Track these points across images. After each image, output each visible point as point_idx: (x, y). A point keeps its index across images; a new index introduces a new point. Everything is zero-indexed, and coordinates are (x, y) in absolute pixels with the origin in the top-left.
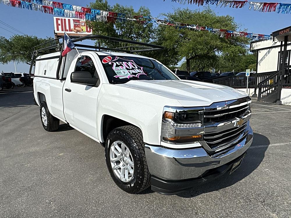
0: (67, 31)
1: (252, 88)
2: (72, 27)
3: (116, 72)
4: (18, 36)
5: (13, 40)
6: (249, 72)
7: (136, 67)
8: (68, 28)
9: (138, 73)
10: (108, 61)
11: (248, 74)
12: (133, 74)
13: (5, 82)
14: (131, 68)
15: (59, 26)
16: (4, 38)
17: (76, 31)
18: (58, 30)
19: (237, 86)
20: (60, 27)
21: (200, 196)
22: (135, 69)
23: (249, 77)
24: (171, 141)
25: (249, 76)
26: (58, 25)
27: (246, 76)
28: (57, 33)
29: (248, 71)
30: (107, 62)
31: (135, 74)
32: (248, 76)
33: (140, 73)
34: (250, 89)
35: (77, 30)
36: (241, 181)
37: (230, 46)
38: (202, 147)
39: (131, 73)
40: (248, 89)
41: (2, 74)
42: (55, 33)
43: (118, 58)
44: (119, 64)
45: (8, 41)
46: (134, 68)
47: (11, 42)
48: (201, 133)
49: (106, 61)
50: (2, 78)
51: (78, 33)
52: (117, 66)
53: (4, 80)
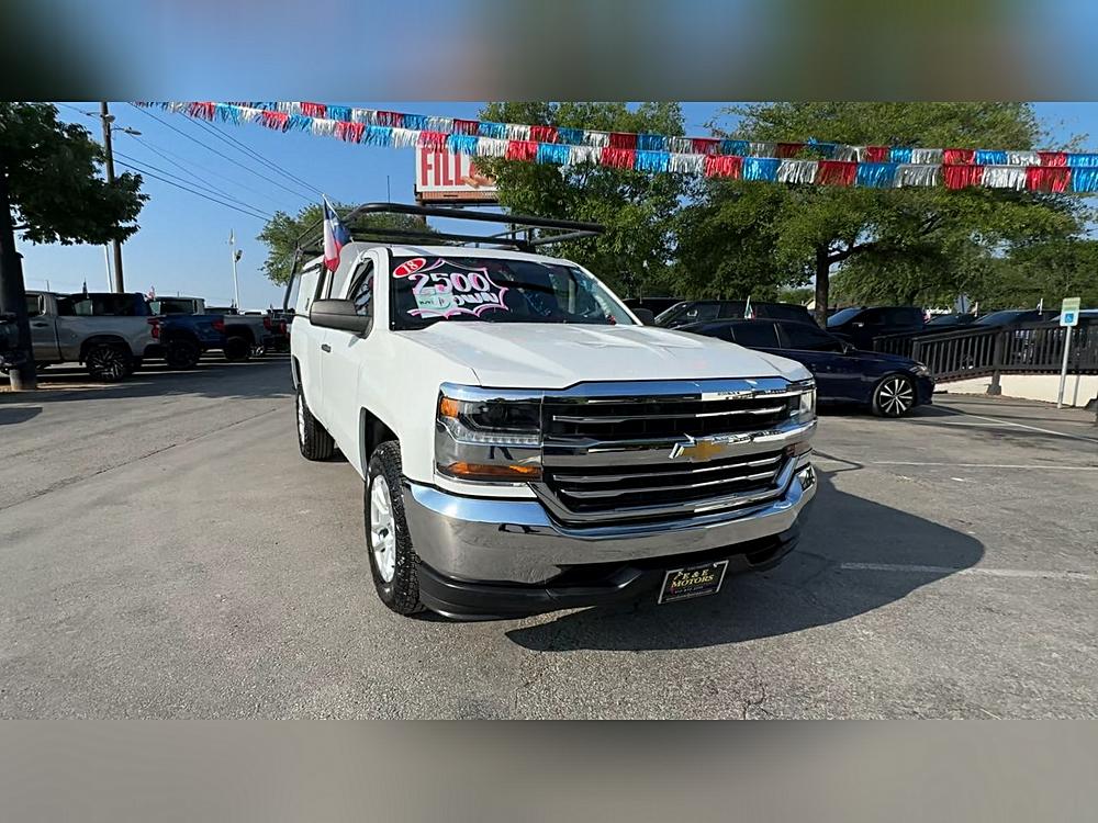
0: (451, 183)
1: (1089, 374)
2: (465, 172)
3: (418, 299)
4: (317, 207)
5: (306, 218)
6: (1074, 309)
7: (487, 287)
8: (452, 177)
9: (484, 302)
10: (409, 271)
11: (1072, 316)
12: (467, 305)
13: (269, 333)
14: (468, 289)
15: (429, 171)
16: (283, 214)
17: (475, 183)
18: (425, 183)
19: (1044, 363)
20: (431, 174)
21: (568, 653)
22: (479, 292)
23: (1073, 327)
24: (461, 476)
25: (1075, 323)
26: (426, 167)
27: (1062, 324)
28: (421, 194)
29: (1073, 303)
30: (406, 272)
31: (472, 306)
32: (1069, 325)
33: (490, 302)
34: (1082, 377)
35: (477, 180)
36: (735, 645)
37: (994, 209)
38: (537, 500)
39: (462, 303)
40: (1072, 378)
41: (269, 311)
42: (416, 193)
43: (444, 262)
44: (438, 279)
45: (291, 223)
46: (478, 289)
47: (299, 227)
48: (531, 459)
49: (402, 271)
50: (264, 322)
51: (482, 188)
52: (430, 283)
53: (268, 328)
